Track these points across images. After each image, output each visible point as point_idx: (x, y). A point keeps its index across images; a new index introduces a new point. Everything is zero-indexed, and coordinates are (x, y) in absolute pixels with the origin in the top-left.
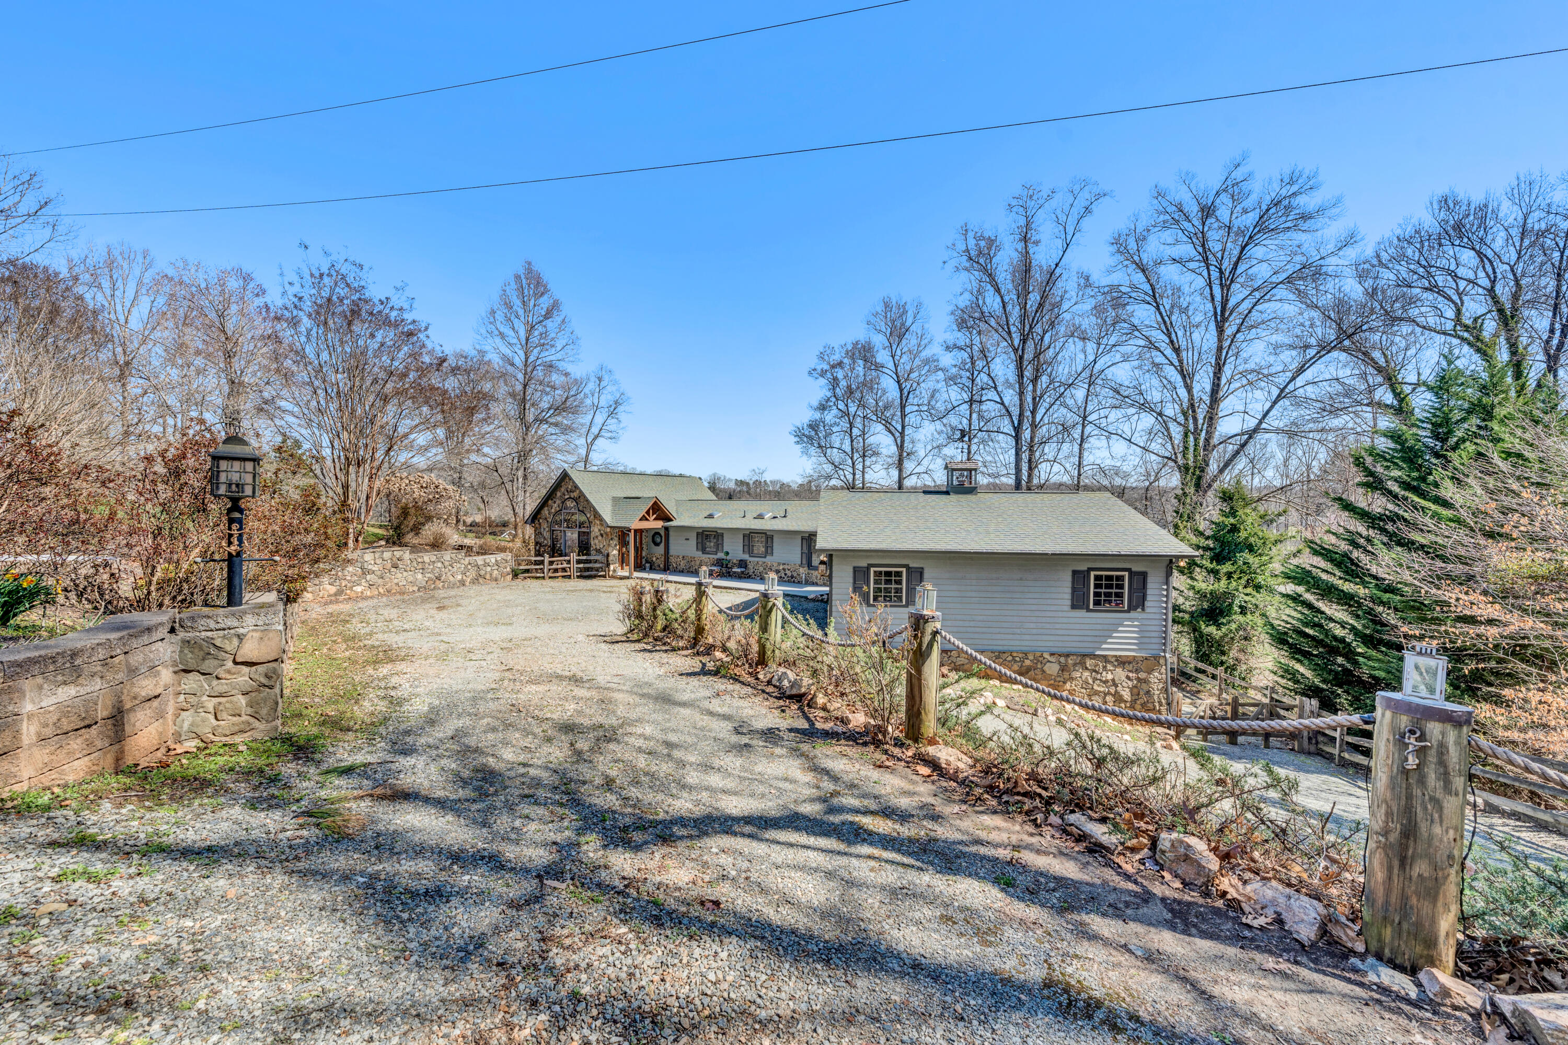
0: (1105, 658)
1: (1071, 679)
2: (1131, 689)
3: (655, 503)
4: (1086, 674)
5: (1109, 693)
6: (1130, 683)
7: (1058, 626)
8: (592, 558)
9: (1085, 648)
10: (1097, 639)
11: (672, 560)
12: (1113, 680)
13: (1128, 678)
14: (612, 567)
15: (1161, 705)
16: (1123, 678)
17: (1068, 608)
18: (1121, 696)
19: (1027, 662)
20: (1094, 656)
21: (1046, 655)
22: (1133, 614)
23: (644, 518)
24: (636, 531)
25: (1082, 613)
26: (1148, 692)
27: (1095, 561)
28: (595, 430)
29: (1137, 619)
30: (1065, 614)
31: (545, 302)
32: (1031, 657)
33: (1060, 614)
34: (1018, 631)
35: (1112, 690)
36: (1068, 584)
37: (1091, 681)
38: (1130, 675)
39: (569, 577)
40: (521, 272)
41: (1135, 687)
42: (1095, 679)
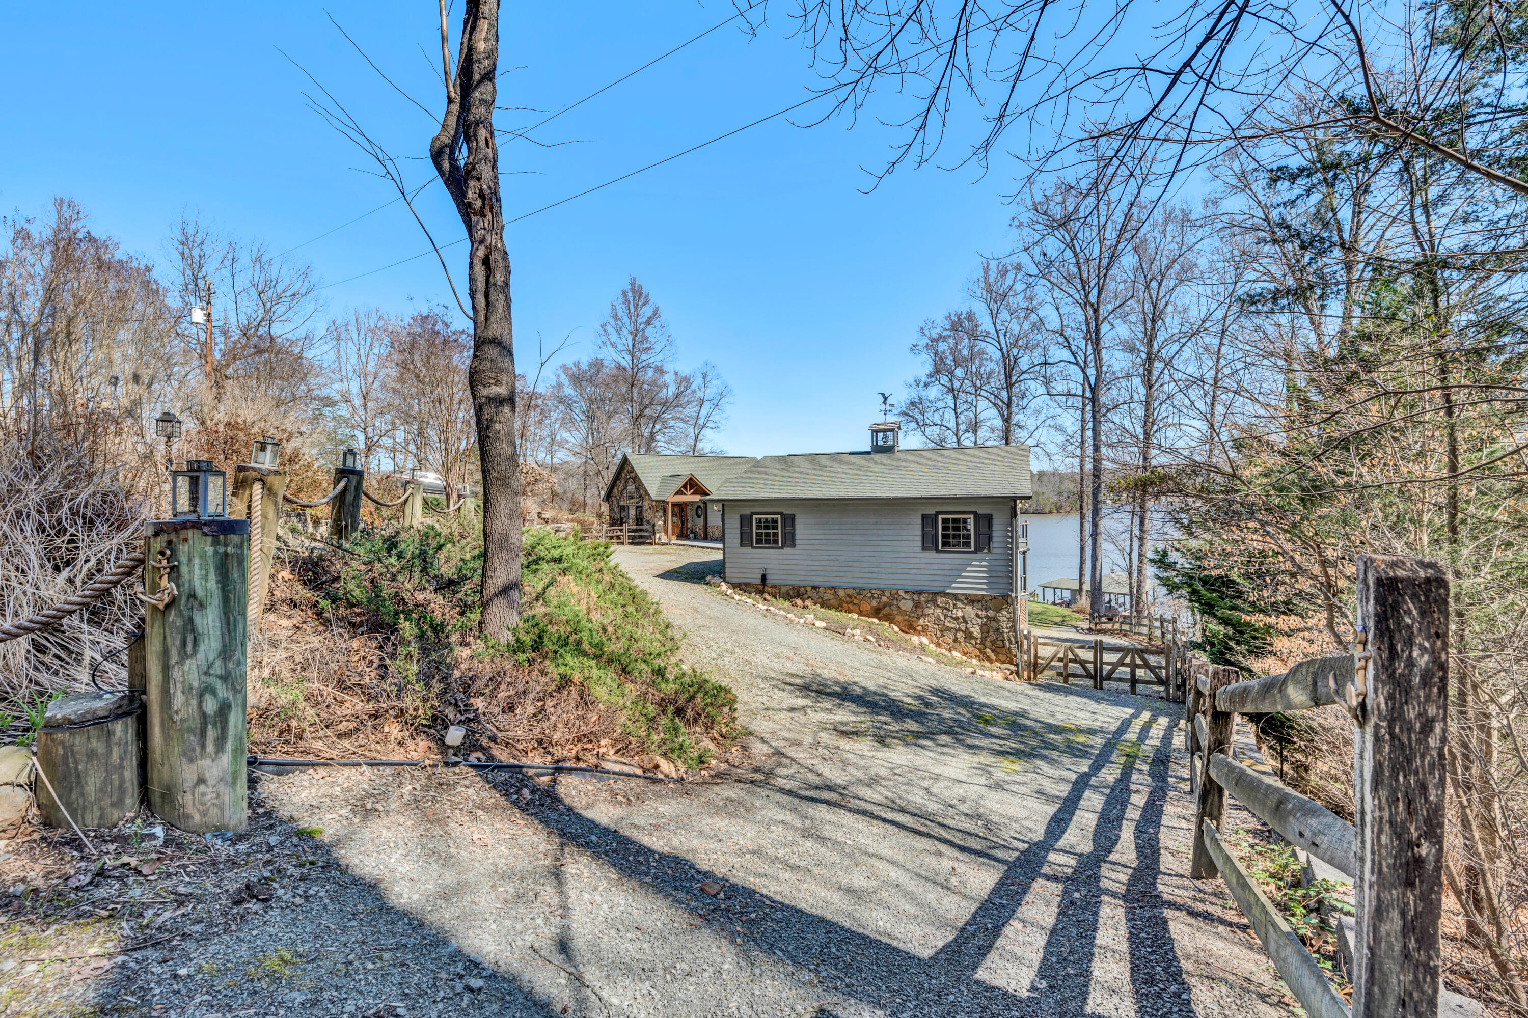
0: (955, 597)
1: (924, 615)
2: (981, 627)
3: (691, 479)
4: (938, 611)
5: (960, 630)
6: (980, 621)
7: (911, 566)
8: (643, 527)
9: (937, 586)
10: (947, 578)
11: (710, 530)
12: (963, 617)
13: (977, 615)
14: (657, 536)
15: (1011, 643)
16: (973, 616)
17: (919, 549)
18: (971, 633)
19: (884, 599)
20: (945, 595)
21: (901, 593)
22: (980, 555)
23: (679, 492)
24: (674, 505)
25: (932, 554)
26: (997, 630)
27: (942, 504)
28: (701, 422)
29: (984, 560)
30: (916, 555)
31: (647, 311)
32: (888, 594)
33: (912, 555)
34: (876, 570)
35: (963, 627)
36: (919, 526)
37: (942, 618)
38: (980, 613)
39: (622, 543)
40: (628, 287)
41: (985, 624)
42: (946, 616)
